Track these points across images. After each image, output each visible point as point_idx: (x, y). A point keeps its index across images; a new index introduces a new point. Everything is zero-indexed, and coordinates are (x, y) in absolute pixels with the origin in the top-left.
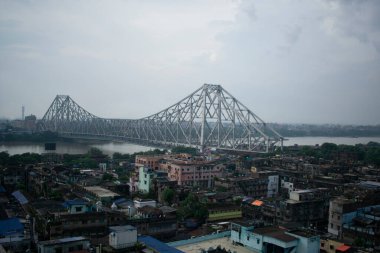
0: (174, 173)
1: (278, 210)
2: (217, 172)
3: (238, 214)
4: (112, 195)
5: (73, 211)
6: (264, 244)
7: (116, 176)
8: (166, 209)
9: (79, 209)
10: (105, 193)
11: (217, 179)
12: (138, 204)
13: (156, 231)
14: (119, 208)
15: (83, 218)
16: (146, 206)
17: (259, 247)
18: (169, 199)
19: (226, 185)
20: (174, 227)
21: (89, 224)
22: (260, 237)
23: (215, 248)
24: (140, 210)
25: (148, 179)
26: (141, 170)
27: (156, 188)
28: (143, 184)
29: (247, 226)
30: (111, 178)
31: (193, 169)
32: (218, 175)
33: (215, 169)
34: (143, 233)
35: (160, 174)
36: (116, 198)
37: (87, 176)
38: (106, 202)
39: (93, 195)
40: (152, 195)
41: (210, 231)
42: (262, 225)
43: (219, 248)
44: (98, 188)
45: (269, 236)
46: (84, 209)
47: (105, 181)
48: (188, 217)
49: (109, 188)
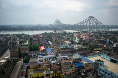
0: (84, 37)
2: (94, 38)
4: (70, 43)
5: (63, 47)
8: (83, 47)
9: (64, 47)
10: (68, 42)
11: (94, 40)
12: (77, 46)
13: (81, 52)
14: (72, 46)
16: (79, 47)
17: (109, 60)
18: (84, 45)
19: (96, 41)
21: (66, 50)
25: (78, 40)
26: (76, 37)
27: (80, 42)
28: (77, 41)
29: (106, 54)
30: (69, 39)
35: (81, 38)
36: (71, 44)
37: (64, 38)
38: (69, 45)
39: (66, 43)
40: (79, 44)
41: (95, 54)
43: (99, 60)
44: (67, 41)
46: (65, 47)
47: (68, 39)
48: (88, 49)
49: (69, 41)
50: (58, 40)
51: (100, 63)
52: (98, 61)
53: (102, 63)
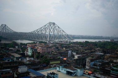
0: (39, 49)
1: (71, 61)
3: (59, 62)
4: (20, 56)
5: (7, 61)
6: (67, 71)
7: (21, 50)
8: (37, 61)
9: (9, 61)
10: (17, 56)
11: (53, 52)
12: (28, 59)
13: (33, 67)
14: (22, 60)
15: (10, 63)
16: (30, 60)
17: (65, 72)
18: (38, 58)
19: (55, 53)
20: (39, 66)
21: (12, 65)
22: (66, 69)
23: (52, 72)
24: (28, 61)
25: (31, 51)
26: (29, 48)
27: (34, 54)
28: (30, 53)
29: (62, 66)
30: (19, 51)
31: (45, 48)
32: (53, 50)
33: (52, 48)
34: (29, 68)
35: (35, 50)
36: (21, 57)
37: (11, 50)
38: (18, 58)
39: (13, 56)
40: (32, 56)
41: (50, 67)
42: (66, 66)
43: (53, 73)
44: (15, 54)
45: (68, 69)
46: (10, 61)
47: (17, 52)
48: (44, 63)
49: (19, 54)
50: (1, 53)
51: (53, 75)
52: (51, 74)
53: (55, 76)
